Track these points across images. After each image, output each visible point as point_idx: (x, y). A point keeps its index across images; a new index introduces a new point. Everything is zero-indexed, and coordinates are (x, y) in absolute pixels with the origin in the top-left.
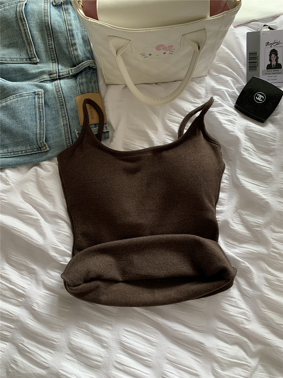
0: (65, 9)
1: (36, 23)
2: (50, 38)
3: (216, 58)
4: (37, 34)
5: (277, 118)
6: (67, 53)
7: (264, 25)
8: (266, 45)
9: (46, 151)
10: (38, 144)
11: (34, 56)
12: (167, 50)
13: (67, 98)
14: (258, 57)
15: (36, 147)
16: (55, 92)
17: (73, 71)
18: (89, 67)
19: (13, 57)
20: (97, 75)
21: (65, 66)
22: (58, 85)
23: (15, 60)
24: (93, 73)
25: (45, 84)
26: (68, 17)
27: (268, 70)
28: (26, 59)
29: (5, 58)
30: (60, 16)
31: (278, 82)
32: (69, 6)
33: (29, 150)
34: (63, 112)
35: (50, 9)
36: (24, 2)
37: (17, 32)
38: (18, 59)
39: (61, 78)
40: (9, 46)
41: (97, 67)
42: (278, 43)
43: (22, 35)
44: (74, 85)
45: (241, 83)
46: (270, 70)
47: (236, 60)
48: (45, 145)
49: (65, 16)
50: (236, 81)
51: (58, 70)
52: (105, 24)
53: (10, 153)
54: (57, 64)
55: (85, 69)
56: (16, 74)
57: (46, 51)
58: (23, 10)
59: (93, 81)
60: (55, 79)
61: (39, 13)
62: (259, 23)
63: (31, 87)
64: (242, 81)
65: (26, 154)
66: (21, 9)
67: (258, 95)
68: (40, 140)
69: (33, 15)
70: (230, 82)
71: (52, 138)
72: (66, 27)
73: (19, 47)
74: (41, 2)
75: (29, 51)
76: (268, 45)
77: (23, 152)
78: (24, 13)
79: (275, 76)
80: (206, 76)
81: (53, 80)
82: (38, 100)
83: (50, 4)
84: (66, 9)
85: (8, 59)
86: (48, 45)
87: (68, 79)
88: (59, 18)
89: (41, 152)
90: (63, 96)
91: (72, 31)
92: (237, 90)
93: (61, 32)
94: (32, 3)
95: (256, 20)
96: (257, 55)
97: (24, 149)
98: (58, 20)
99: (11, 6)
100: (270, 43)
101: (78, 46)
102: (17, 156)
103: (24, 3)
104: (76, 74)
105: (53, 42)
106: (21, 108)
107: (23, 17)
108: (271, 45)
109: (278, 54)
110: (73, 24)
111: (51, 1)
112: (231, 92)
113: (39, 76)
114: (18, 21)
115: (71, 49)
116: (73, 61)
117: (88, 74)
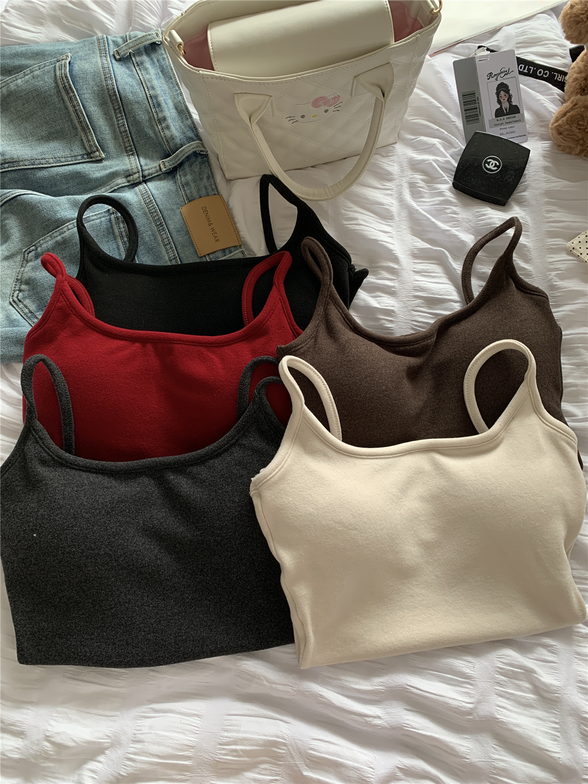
0: (137, 63)
1: (92, 93)
2: (119, 115)
3: (409, 110)
4: (96, 111)
6: (152, 135)
7: (479, 47)
8: (488, 78)
11: (95, 149)
12: (330, 106)
13: (166, 212)
14: (478, 98)
16: (144, 204)
17: (167, 164)
18: (195, 153)
19: (59, 155)
21: (152, 159)
22: (146, 192)
23: (63, 159)
24: (202, 163)
26: (145, 76)
27: (499, 118)
28: (83, 156)
29: (45, 159)
30: (132, 76)
31: (518, 136)
32: (145, 58)
34: (164, 236)
35: (112, 67)
36: (67, 59)
37: (60, 112)
38: (67, 157)
39: (147, 180)
40: (50, 137)
41: (207, 152)
42: (507, 72)
43: (69, 116)
44: (173, 188)
45: (456, 146)
46: (502, 118)
47: (441, 109)
49: (140, 75)
50: (449, 144)
51: (141, 166)
52: (228, 75)
54: (136, 157)
55: (188, 158)
56: (67, 183)
57: (115, 138)
58: (68, 73)
59: (205, 176)
60: (137, 183)
61: (96, 74)
62: (470, 45)
64: (458, 141)
66: (63, 71)
67: (489, 160)
69: (85, 79)
70: (439, 146)
72: (144, 92)
73: (66, 138)
74: (95, 57)
75: (85, 142)
76: (492, 77)
78: (70, 78)
79: (512, 127)
80: (396, 143)
81: (134, 185)
82: (116, 221)
83: (110, 58)
84: (139, 63)
85: (51, 160)
86: (117, 126)
87: (160, 179)
88: (130, 80)
91: (156, 97)
92: (453, 158)
93: (137, 102)
94: (81, 60)
95: (464, 41)
96: (476, 96)
98: (130, 83)
99: (44, 70)
100: (494, 74)
101: (170, 121)
103: (68, 62)
104: (173, 168)
105: (125, 121)
107: (69, 85)
108: (496, 77)
109: (509, 90)
110: (155, 87)
111: (112, 53)
112: (443, 163)
113: (109, 181)
114: (61, 93)
115: (158, 128)
116: (165, 147)
117: (194, 165)
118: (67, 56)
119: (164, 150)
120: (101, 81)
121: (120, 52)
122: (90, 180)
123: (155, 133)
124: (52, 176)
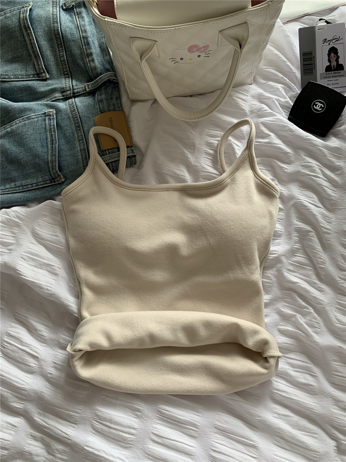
1: (43, 31)
2: (60, 49)
3: (263, 61)
4: (45, 45)
5: (341, 130)
7: (320, 20)
8: (324, 42)
9: (61, 182)
10: (51, 175)
11: (42, 71)
13: (84, 118)
14: (314, 57)
15: (49, 179)
16: (70, 111)
18: (109, 80)
19: (17, 73)
20: (119, 90)
21: (81, 81)
22: (73, 103)
23: (20, 77)
25: (57, 103)
26: (81, 22)
27: (328, 73)
28: (34, 75)
29: (8, 75)
30: (72, 22)
31: (340, 87)
32: (83, 9)
33: (40, 182)
34: (80, 134)
35: (59, 14)
36: (29, 7)
37: (21, 44)
38: (23, 75)
40: (12, 60)
41: (118, 80)
42: (338, 39)
43: (27, 47)
45: (294, 91)
46: (330, 72)
47: (287, 63)
48: (59, 175)
49: (78, 21)
50: (288, 88)
51: (73, 86)
52: (125, 23)
53: (18, 187)
54: (71, 79)
55: (105, 83)
57: (57, 65)
58: (28, 16)
59: (114, 97)
61: (47, 19)
62: (314, 18)
63: (40, 107)
64: (295, 87)
65: (37, 187)
66: (25, 15)
67: (316, 103)
68: (53, 169)
70: (282, 90)
71: (67, 166)
72: (79, 34)
73: (24, 61)
74: (49, 6)
75: (36, 65)
76: (326, 42)
77: (34, 185)
79: (337, 80)
80: (252, 84)
82: (49, 122)
83: (59, 8)
84: (78, 13)
85: (12, 76)
86: (58, 57)
87: (85, 96)
88: (71, 24)
89: (54, 184)
90: (79, 116)
92: (291, 99)
93: (74, 41)
95: (310, 14)
96: (313, 56)
97: (35, 181)
98: (70, 26)
99: (13, 13)
100: (327, 40)
101: (94, 56)
102: (26, 191)
103: (29, 8)
104: (94, 89)
105: (65, 54)
106: (29, 133)
107: (28, 24)
108: (329, 42)
109: (338, 53)
111: (61, 5)
112: (283, 102)
113: (50, 95)
114: (22, 30)
115: (86, 61)
116: (90, 74)
117: (108, 89)
118: (30, 5)
119: (89, 76)
120: (51, 24)
121: (66, 4)
122: (37, 93)
123: (84, 64)
124: (12, 88)
